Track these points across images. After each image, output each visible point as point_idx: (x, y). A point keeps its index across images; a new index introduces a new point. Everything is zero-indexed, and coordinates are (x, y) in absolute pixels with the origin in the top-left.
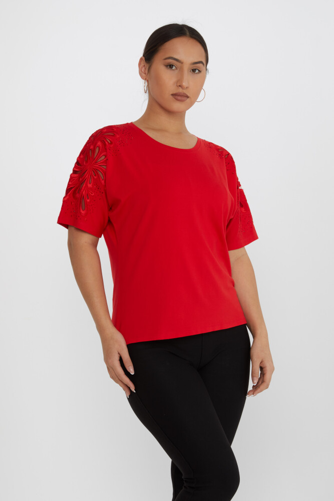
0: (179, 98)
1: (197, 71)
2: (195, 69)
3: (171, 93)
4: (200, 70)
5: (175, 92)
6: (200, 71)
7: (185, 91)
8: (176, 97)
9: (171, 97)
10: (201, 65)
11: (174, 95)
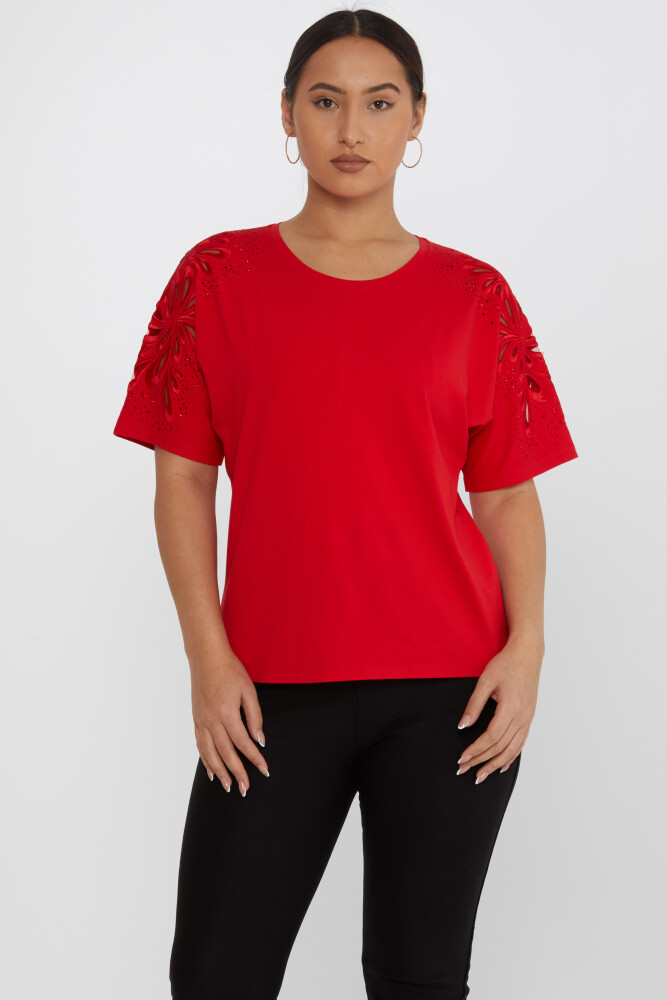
0: (347, 166)
1: (385, 105)
2: (381, 102)
3: (330, 158)
4: (390, 102)
5: (335, 156)
6: (390, 105)
7: (358, 151)
8: (341, 164)
9: (331, 165)
10: (389, 92)
11: (336, 161)
